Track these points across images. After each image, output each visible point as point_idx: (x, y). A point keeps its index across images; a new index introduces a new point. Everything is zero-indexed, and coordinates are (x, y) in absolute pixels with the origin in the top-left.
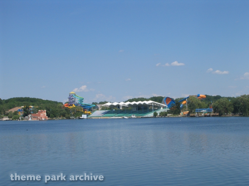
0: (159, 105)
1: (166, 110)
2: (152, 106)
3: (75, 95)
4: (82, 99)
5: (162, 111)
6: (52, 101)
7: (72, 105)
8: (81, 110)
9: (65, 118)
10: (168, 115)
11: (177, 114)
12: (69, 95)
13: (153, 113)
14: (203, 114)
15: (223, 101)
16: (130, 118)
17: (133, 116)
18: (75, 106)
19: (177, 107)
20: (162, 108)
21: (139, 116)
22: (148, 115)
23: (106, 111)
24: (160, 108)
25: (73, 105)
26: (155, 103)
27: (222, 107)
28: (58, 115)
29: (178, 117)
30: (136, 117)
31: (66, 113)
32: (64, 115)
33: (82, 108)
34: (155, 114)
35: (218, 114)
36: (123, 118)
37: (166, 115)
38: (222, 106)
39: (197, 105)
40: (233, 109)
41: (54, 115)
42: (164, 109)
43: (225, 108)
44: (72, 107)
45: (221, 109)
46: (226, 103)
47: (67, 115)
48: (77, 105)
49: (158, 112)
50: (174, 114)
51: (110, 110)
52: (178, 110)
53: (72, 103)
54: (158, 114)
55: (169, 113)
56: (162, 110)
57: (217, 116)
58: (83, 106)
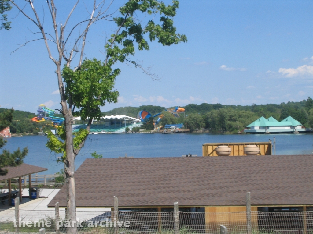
0: (132, 119)
1: (139, 125)
2: (124, 120)
3: (45, 107)
4: (53, 112)
5: (135, 127)
6: (24, 112)
7: (41, 119)
8: (51, 124)
9: (33, 134)
10: (141, 130)
11: (150, 129)
12: (38, 108)
13: (125, 129)
14: (172, 131)
15: (194, 117)
16: (99, 134)
17: (104, 132)
18: (44, 120)
19: (150, 122)
20: (135, 123)
21: (110, 132)
22: (120, 130)
23: (78, 125)
24: (133, 123)
25: (43, 119)
26: (127, 118)
27: (192, 123)
28: (26, 131)
29: (150, 132)
30: (106, 133)
31: (34, 128)
32: (31, 131)
33: (53, 122)
34: (127, 130)
35: (188, 130)
36: (93, 134)
37: (138, 130)
38: (193, 121)
39: (170, 120)
40: (204, 124)
41: (20, 130)
42: (137, 124)
43: (196, 123)
44: (41, 121)
45: (192, 124)
46: (197, 119)
47: (34, 131)
48: (47, 119)
49: (131, 127)
50: (147, 129)
51: (82, 125)
52: (151, 125)
53: (41, 116)
54: (130, 130)
55: (142, 128)
56: (135, 125)
57: (188, 132)
58: (54, 120)
